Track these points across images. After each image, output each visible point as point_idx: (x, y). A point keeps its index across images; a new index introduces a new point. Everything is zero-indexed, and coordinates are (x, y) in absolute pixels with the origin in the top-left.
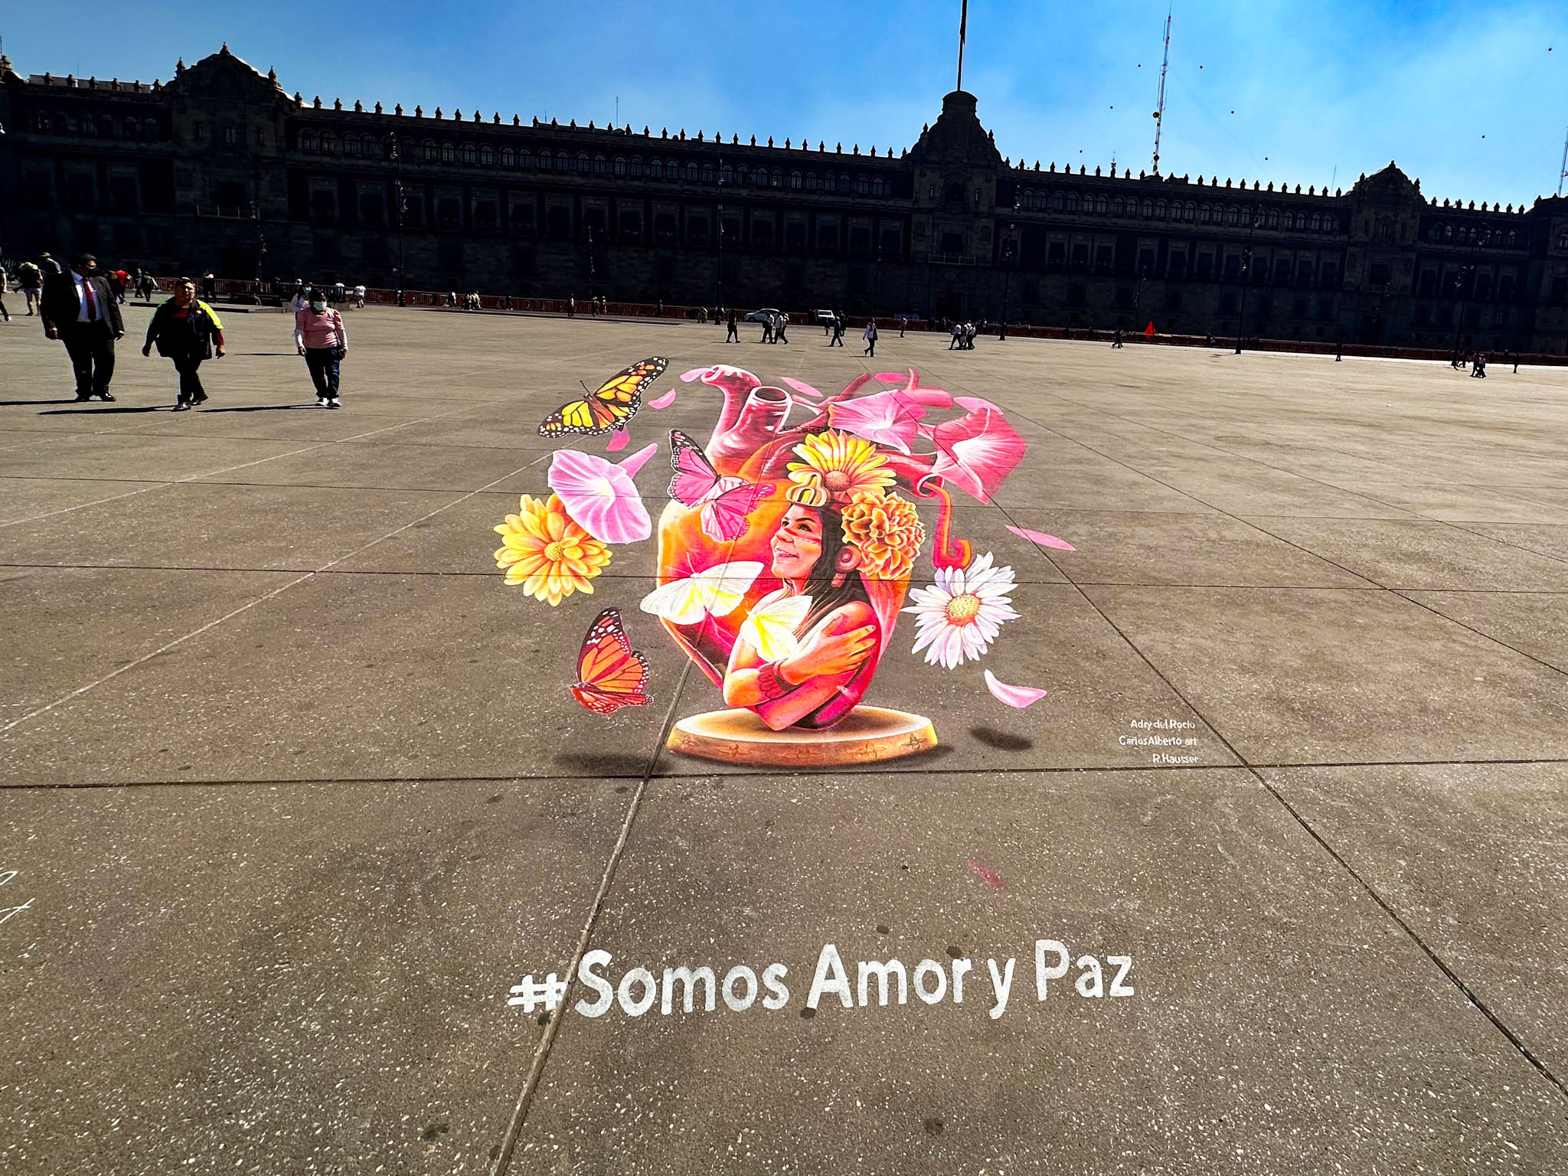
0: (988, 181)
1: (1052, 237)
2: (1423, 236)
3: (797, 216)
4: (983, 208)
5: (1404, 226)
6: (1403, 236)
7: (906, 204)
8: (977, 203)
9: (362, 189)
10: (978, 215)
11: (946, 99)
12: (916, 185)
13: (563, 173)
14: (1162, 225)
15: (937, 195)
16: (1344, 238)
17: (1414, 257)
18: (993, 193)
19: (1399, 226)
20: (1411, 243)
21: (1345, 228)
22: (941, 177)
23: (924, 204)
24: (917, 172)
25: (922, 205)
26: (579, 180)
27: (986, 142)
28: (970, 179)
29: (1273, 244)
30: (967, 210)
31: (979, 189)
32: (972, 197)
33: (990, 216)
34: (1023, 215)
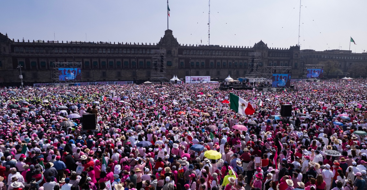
0: (176, 49)
1: (191, 61)
2: (269, 56)
3: (134, 60)
4: (176, 55)
5: (265, 54)
11: (166, 31)
13: (79, 53)
18: (177, 52)
20: (266, 57)
22: (166, 49)
24: (160, 48)
26: (83, 55)
27: (175, 41)
28: (172, 49)
29: (238, 59)
30: (172, 56)
31: (174, 51)
32: (173, 53)
33: (177, 57)
34: (184, 56)
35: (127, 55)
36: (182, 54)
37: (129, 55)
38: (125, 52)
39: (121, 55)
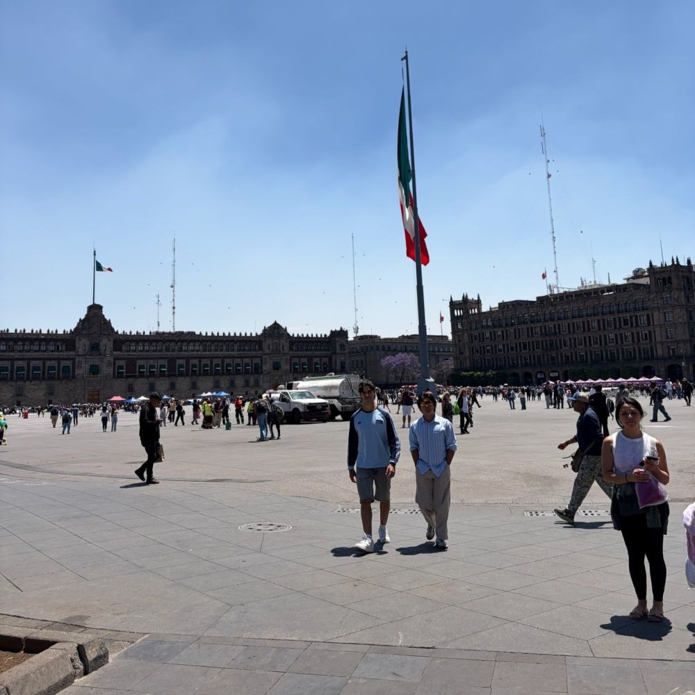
0: (109, 340)
2: (291, 349)
4: (108, 353)
5: (283, 346)
6: (283, 350)
7: (72, 353)
8: (105, 350)
10: (106, 356)
11: (88, 308)
12: (77, 345)
14: (186, 353)
15: (87, 348)
16: (261, 352)
17: (289, 357)
18: (112, 346)
19: (281, 346)
20: (287, 352)
21: (261, 348)
22: (88, 340)
23: (81, 352)
24: (77, 339)
25: (80, 353)
28: (101, 340)
29: (233, 357)
30: (100, 354)
31: (105, 345)
32: (102, 348)
33: (111, 356)
34: (125, 354)
35: (7, 354)
36: (121, 350)
37: (12, 354)
38: (2, 347)
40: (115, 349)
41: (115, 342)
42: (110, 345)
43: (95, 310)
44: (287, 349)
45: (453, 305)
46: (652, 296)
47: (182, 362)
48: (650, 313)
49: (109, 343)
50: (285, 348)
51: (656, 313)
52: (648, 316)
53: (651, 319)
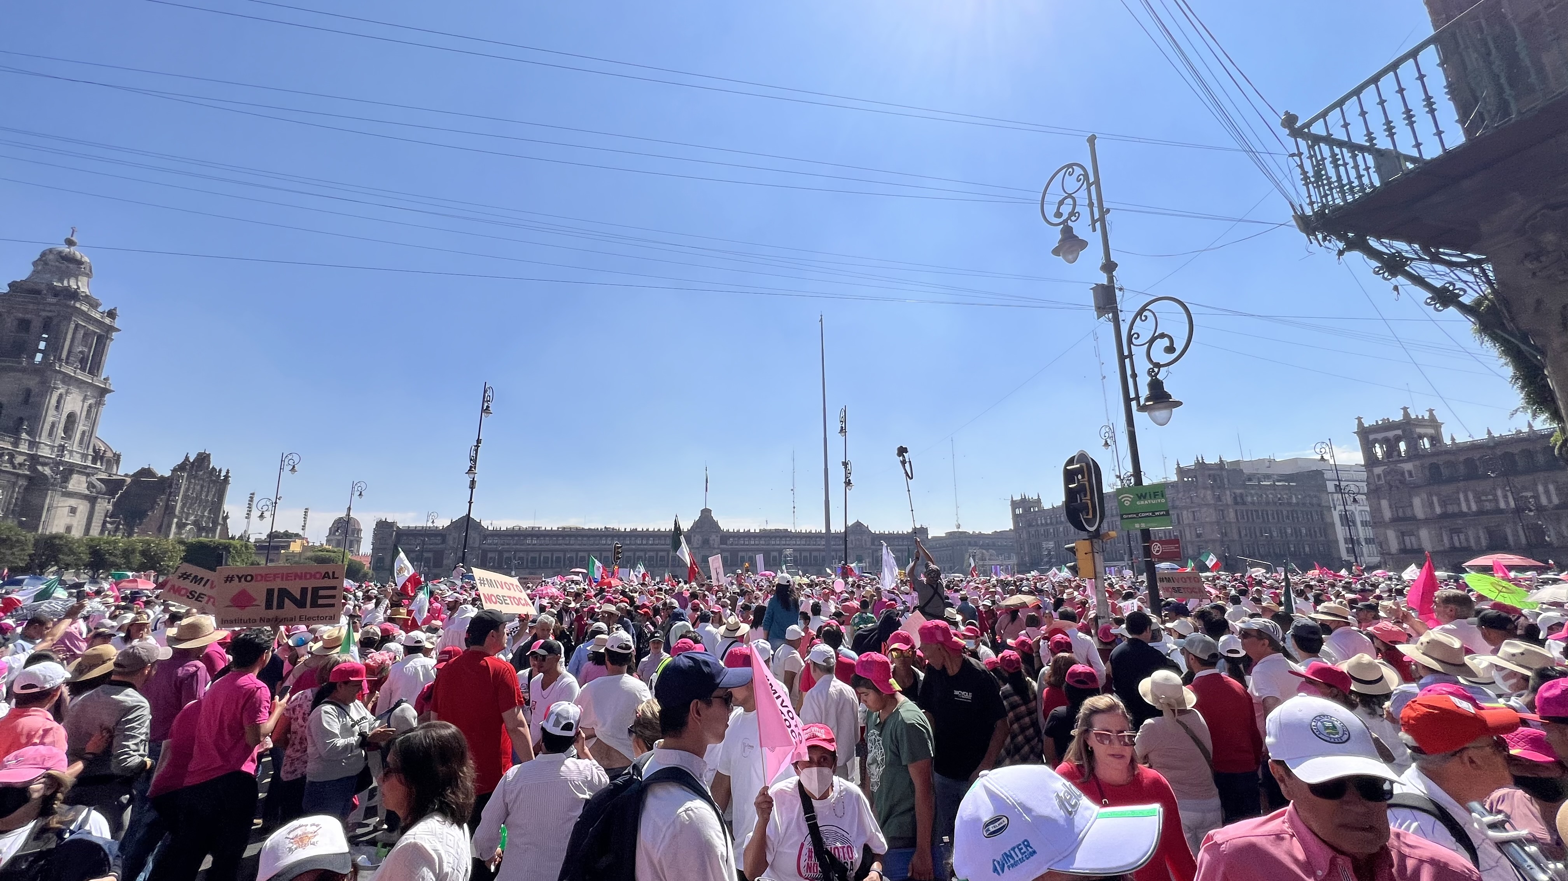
0: (717, 536)
1: (740, 554)
2: (873, 544)
3: (652, 554)
4: (716, 546)
5: (865, 541)
6: (866, 544)
8: (714, 544)
9: (506, 555)
10: (714, 548)
11: (702, 511)
12: (692, 540)
13: (573, 545)
14: (779, 547)
15: (700, 542)
17: (870, 551)
19: (863, 541)
20: (868, 546)
22: (702, 536)
23: (695, 545)
24: (692, 535)
26: (578, 547)
27: (715, 524)
28: (711, 537)
29: (819, 550)
30: (710, 547)
31: (714, 540)
32: (712, 542)
33: (718, 548)
34: (730, 547)
35: (642, 547)
36: (726, 544)
37: (646, 547)
38: (639, 542)
39: (634, 547)
40: (721, 544)
41: (721, 537)
42: (718, 540)
43: (706, 513)
44: (869, 544)
45: (1015, 505)
46: (1180, 495)
47: (776, 554)
48: (1179, 512)
49: (716, 538)
50: (867, 543)
51: (1185, 512)
52: (1178, 515)
53: (1181, 518)
